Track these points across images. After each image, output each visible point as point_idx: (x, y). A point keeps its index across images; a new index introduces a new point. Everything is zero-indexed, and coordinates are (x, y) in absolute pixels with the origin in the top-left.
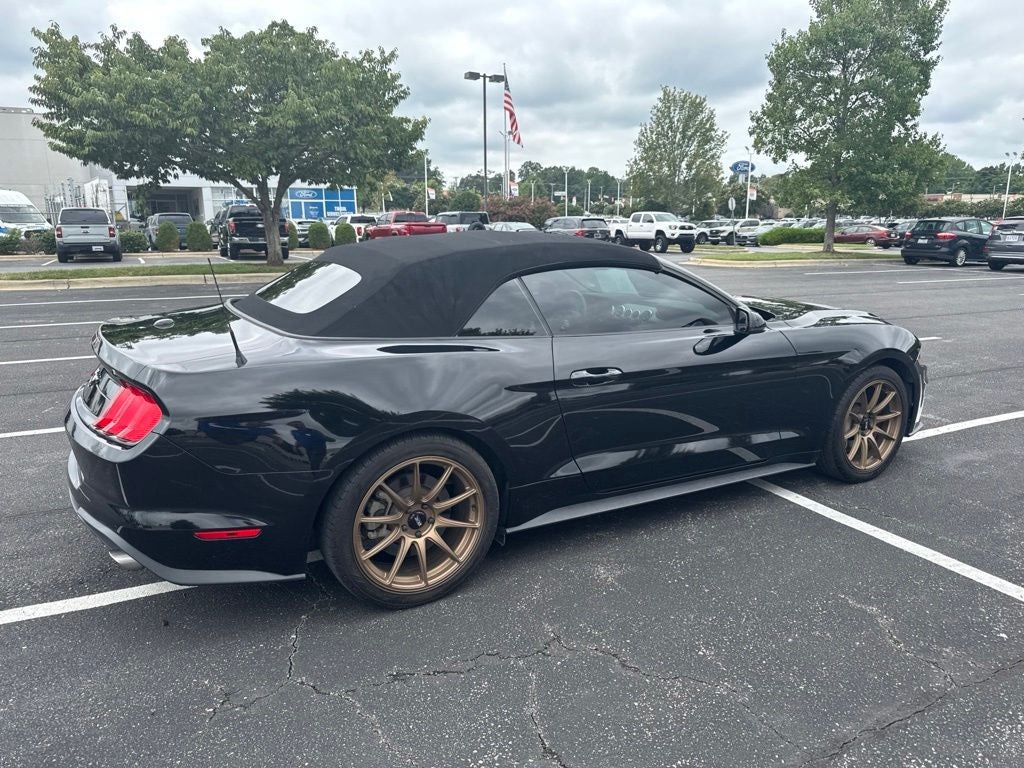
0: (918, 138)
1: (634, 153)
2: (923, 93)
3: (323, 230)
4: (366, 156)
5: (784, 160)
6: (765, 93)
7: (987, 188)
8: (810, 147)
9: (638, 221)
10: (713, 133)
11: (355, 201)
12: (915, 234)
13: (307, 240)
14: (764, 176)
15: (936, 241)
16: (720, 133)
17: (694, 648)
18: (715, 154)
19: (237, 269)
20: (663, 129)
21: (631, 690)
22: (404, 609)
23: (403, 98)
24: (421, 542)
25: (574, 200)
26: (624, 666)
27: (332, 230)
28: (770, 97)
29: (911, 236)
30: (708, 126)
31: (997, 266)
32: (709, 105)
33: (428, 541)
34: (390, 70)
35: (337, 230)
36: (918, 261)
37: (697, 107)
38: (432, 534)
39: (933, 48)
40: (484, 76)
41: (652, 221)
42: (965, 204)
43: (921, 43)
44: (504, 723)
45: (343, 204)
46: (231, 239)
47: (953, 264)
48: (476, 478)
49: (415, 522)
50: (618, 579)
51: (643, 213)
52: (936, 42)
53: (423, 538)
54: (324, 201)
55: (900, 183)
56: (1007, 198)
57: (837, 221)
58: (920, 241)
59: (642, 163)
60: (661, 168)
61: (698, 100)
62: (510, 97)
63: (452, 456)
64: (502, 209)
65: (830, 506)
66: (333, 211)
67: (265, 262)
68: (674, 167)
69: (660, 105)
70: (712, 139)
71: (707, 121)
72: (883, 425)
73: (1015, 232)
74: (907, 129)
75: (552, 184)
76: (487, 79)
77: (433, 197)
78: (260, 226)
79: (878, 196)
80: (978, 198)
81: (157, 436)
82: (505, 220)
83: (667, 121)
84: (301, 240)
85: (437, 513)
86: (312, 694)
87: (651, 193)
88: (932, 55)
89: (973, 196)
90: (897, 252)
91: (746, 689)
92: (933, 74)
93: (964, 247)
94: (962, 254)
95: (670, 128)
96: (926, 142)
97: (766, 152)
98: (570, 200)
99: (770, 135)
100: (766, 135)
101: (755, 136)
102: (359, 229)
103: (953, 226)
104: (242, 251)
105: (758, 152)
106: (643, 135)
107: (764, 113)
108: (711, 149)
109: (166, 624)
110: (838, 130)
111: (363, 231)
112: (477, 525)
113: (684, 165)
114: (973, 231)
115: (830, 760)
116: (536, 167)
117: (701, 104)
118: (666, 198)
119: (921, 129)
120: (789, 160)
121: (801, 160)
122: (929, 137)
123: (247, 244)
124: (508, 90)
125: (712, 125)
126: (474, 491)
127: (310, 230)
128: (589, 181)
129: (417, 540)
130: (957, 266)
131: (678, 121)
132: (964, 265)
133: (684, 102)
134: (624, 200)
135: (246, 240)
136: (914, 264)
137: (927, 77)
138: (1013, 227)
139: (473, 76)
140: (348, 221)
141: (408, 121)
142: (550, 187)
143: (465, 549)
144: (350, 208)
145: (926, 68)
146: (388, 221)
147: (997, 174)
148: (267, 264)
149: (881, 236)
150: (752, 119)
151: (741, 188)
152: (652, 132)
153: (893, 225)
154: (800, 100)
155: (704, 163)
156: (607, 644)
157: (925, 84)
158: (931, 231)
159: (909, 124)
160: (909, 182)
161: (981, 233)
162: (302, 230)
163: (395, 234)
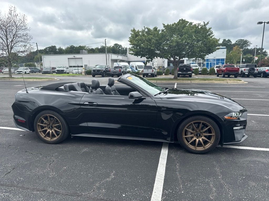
11: (225, 62)
35: (210, 70)
38: (53, 131)
45: (221, 63)
49: (50, 127)
54: (215, 62)
63: (55, 115)
64: (266, 63)
66: (218, 64)
76: (266, 23)
78: (185, 69)
85: (54, 127)
112: (61, 131)
127: (202, 70)
129: (50, 131)
144: (223, 64)
163: (223, 71)
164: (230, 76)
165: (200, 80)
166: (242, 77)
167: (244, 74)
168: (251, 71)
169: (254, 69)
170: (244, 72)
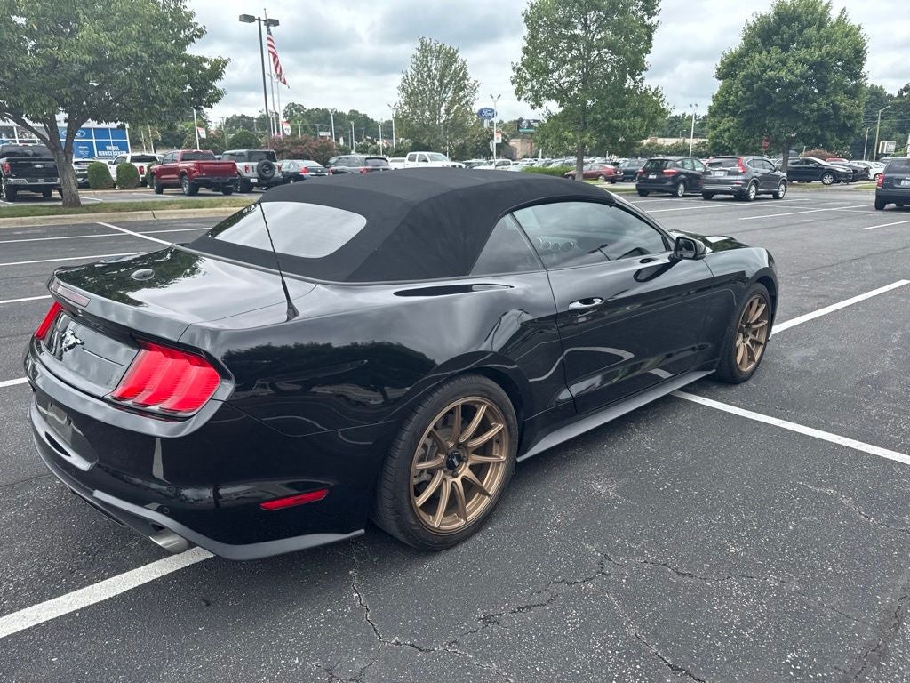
0: (643, 90)
1: (397, 98)
2: (647, 51)
3: (103, 170)
4: (168, 95)
5: (540, 106)
6: (521, 47)
7: (674, 133)
8: (560, 96)
9: (414, 160)
10: (466, 81)
11: (128, 140)
12: (646, 171)
13: (86, 180)
14: (501, 122)
15: (663, 176)
16: (472, 81)
17: (724, 547)
18: (469, 101)
19: (32, 211)
20: (422, 76)
21: (701, 595)
22: (447, 549)
23: (199, 37)
24: (458, 480)
25: (341, 139)
26: (678, 573)
27: (113, 171)
28: (526, 51)
29: (644, 173)
30: (461, 75)
31: (708, 196)
32: (461, 56)
33: (463, 480)
34: (185, 7)
35: (118, 170)
36: (648, 193)
37: (451, 58)
38: (465, 471)
39: (655, 14)
40: (259, 20)
41: (427, 161)
42: (662, 146)
43: (645, 9)
44: (619, 649)
45: (115, 144)
46: (7, 180)
47: (675, 195)
48: (504, 413)
49: (453, 462)
50: (617, 491)
51: (418, 153)
52: (657, 9)
53: (460, 478)
54: (94, 140)
55: (635, 128)
56: (692, 142)
57: (584, 160)
58: (650, 177)
59: (406, 107)
60: (423, 112)
61: (452, 51)
62: (271, 40)
63: (486, 395)
64: (286, 147)
65: (733, 405)
66: (105, 150)
67: (61, 203)
68: (435, 111)
69: (418, 54)
70: (465, 87)
71: (461, 70)
72: (754, 333)
73: (722, 168)
74: (635, 82)
75: (317, 125)
77: (204, 136)
78: (38, 166)
79: (618, 138)
80: (670, 142)
81: (221, 403)
82: (289, 158)
83: (426, 69)
84: (79, 180)
85: (470, 451)
86: (416, 653)
87: (416, 135)
88: (654, 20)
89: (666, 139)
90: (632, 186)
91: (790, 578)
92: (655, 36)
93: (683, 181)
94: (682, 186)
95: (429, 76)
96: (650, 93)
97: (525, 99)
98: (338, 140)
99: (530, 84)
100: (526, 84)
101: (516, 85)
102: (141, 168)
103: (674, 165)
104: (19, 193)
105: (519, 99)
106: (405, 81)
107: (523, 64)
108: (465, 96)
109: (208, 604)
110: (583, 81)
111: (145, 170)
112: (503, 458)
113: (443, 110)
114: (688, 168)
115: (897, 629)
116: (300, 108)
117: (454, 55)
118: (429, 140)
119: (645, 83)
120: (544, 105)
121: (554, 107)
122: (653, 90)
123: (25, 185)
124: (270, 34)
125: (465, 74)
126: (501, 426)
127: (89, 169)
128: (352, 123)
129: (455, 480)
130: (679, 197)
131: (436, 69)
132: (684, 196)
133: (439, 52)
134: (385, 141)
135: (24, 181)
136: (646, 196)
137: (650, 38)
138: (718, 164)
139: (248, 19)
140: (128, 161)
141: (205, 60)
142: (315, 127)
143: (493, 482)
144: (123, 147)
145: (650, 29)
146: (173, 161)
147: (681, 122)
148: (63, 206)
149: (609, 173)
150: (513, 69)
151: (487, 132)
152: (413, 80)
153: (616, 164)
154: (550, 54)
155: (460, 108)
156: (652, 556)
157: (649, 43)
158: (658, 167)
159: (638, 78)
160: (641, 127)
161: (694, 170)
162: (80, 170)
163: (183, 174)
164: (199, 192)
165: (182, 208)
166: (240, 192)
167: (246, 181)
168: (264, 171)
169: (271, 168)
170: (245, 174)
